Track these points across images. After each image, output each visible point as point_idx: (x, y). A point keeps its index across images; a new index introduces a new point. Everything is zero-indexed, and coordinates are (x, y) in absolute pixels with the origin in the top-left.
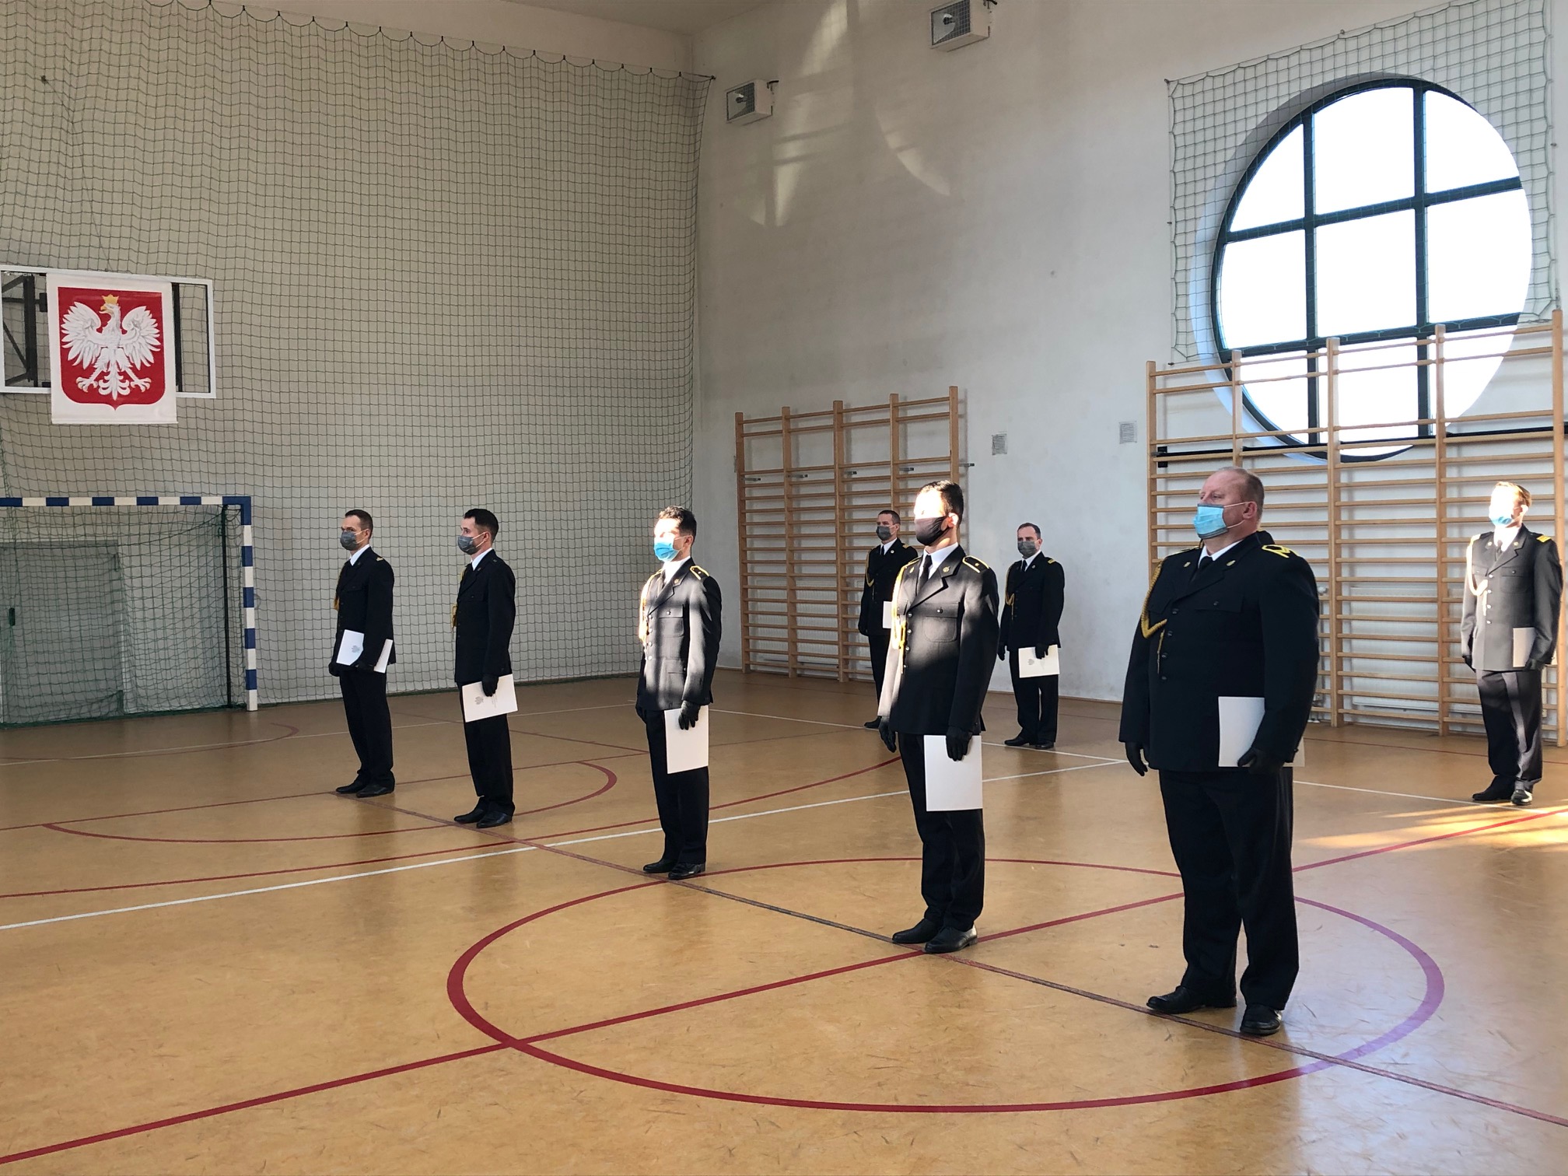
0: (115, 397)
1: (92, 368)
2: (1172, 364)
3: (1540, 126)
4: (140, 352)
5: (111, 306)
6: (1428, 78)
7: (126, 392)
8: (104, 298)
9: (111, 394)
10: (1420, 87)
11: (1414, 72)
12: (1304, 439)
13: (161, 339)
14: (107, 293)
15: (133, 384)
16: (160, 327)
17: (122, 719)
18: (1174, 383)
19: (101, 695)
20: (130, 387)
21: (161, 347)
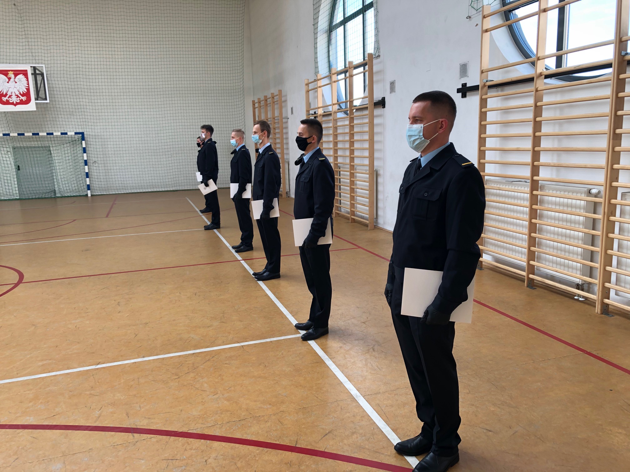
0: (15, 103)
1: (6, 95)
4: (22, 88)
5: (11, 75)
7: (19, 101)
8: (9, 72)
9: (13, 102)
13: (28, 84)
14: (9, 71)
15: (20, 99)
16: (28, 80)
17: (56, 198)
19: (48, 191)
20: (19, 99)
21: (29, 87)
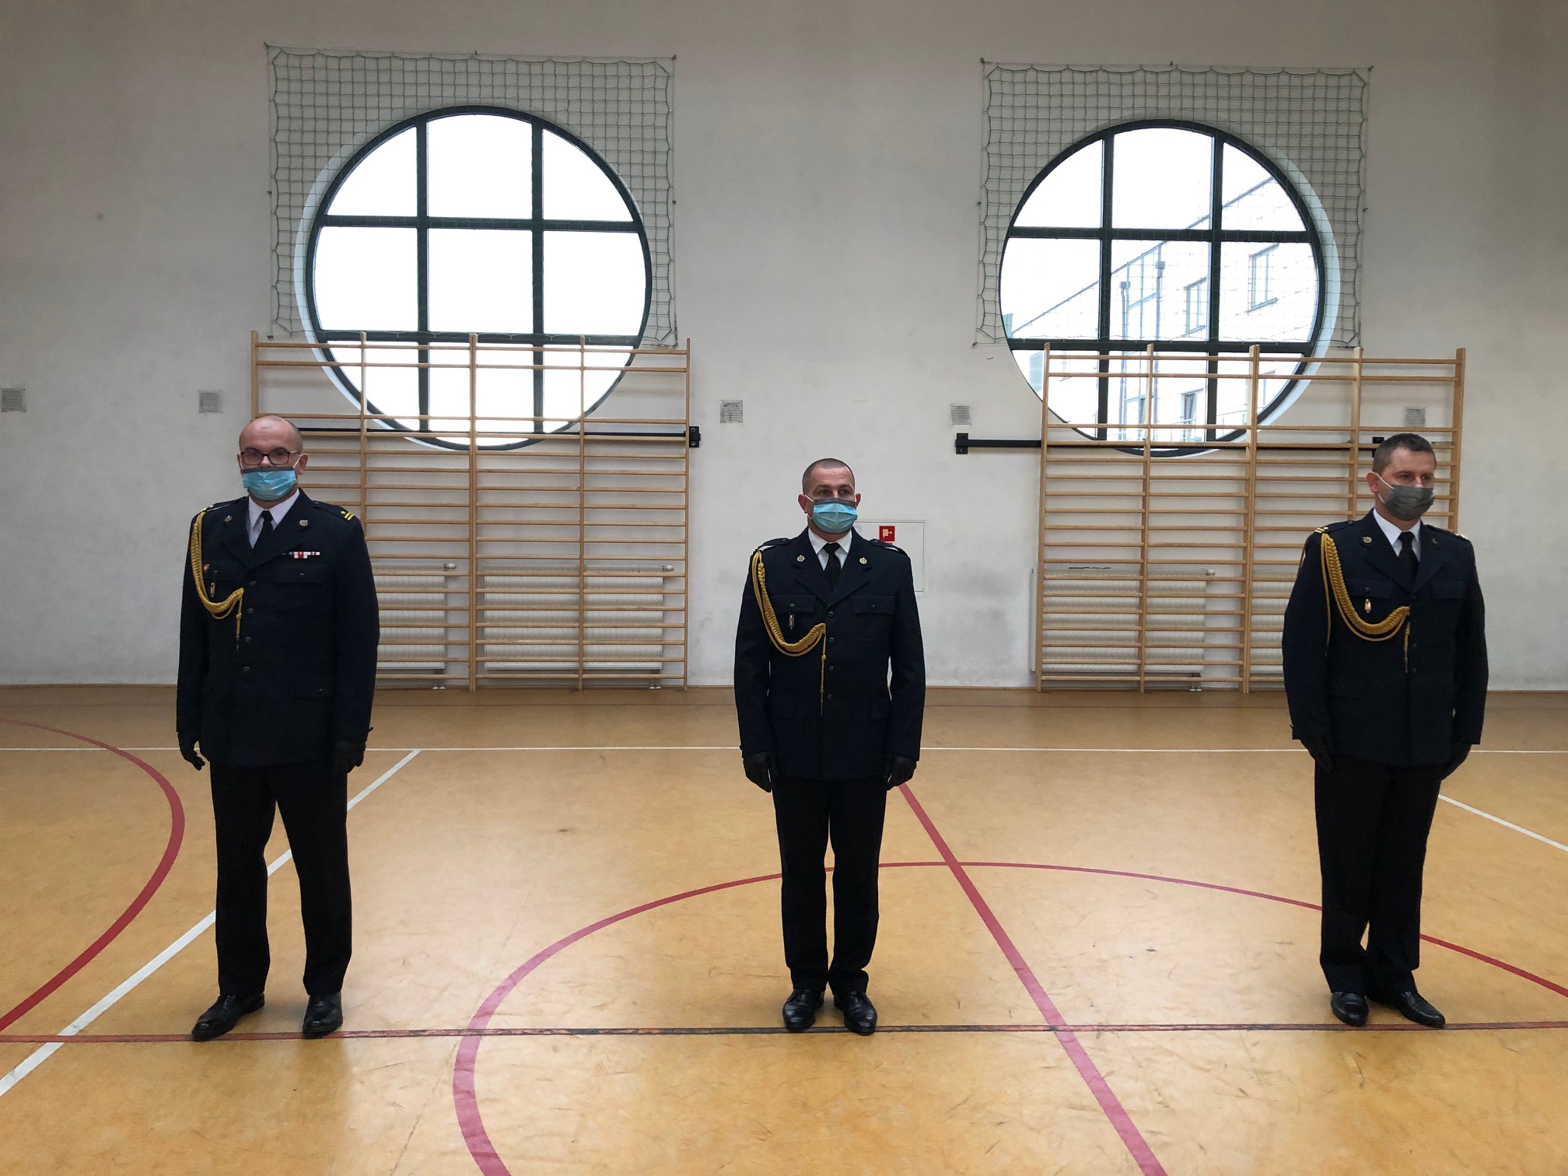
2: (270, 337)
3: (662, 184)
6: (551, 118)
10: (539, 124)
11: (536, 108)
12: (415, 426)
18: (272, 356)
